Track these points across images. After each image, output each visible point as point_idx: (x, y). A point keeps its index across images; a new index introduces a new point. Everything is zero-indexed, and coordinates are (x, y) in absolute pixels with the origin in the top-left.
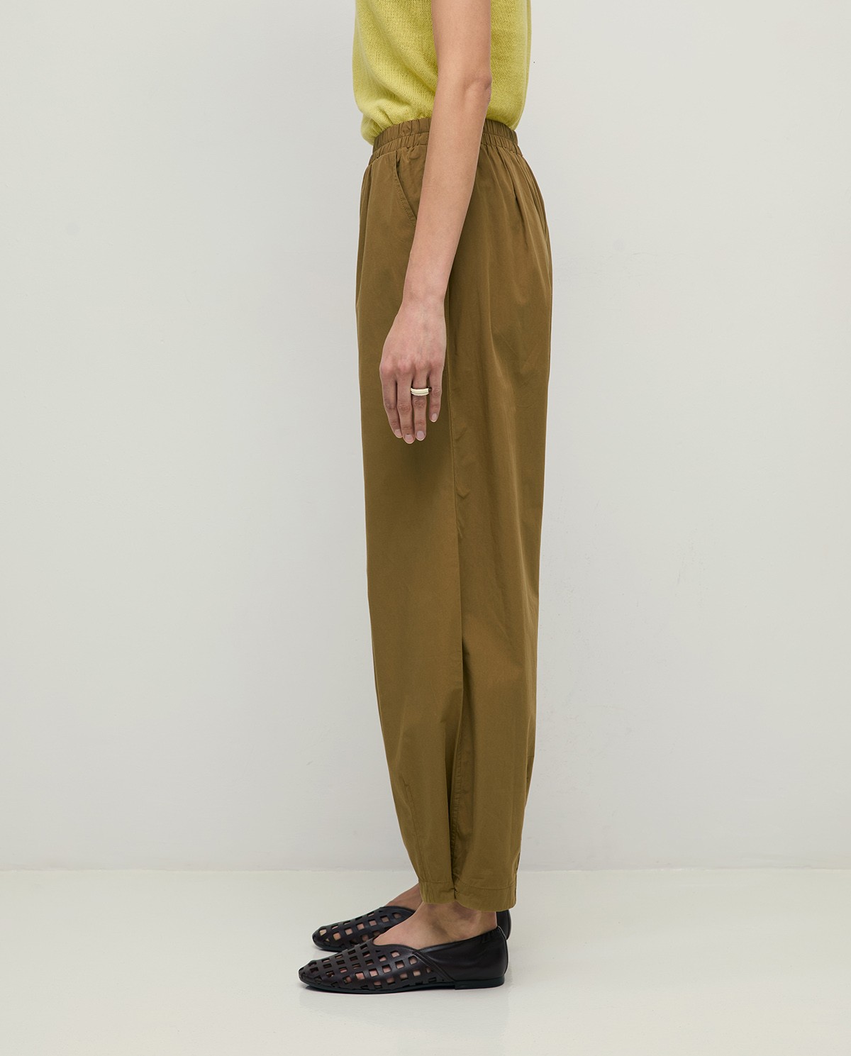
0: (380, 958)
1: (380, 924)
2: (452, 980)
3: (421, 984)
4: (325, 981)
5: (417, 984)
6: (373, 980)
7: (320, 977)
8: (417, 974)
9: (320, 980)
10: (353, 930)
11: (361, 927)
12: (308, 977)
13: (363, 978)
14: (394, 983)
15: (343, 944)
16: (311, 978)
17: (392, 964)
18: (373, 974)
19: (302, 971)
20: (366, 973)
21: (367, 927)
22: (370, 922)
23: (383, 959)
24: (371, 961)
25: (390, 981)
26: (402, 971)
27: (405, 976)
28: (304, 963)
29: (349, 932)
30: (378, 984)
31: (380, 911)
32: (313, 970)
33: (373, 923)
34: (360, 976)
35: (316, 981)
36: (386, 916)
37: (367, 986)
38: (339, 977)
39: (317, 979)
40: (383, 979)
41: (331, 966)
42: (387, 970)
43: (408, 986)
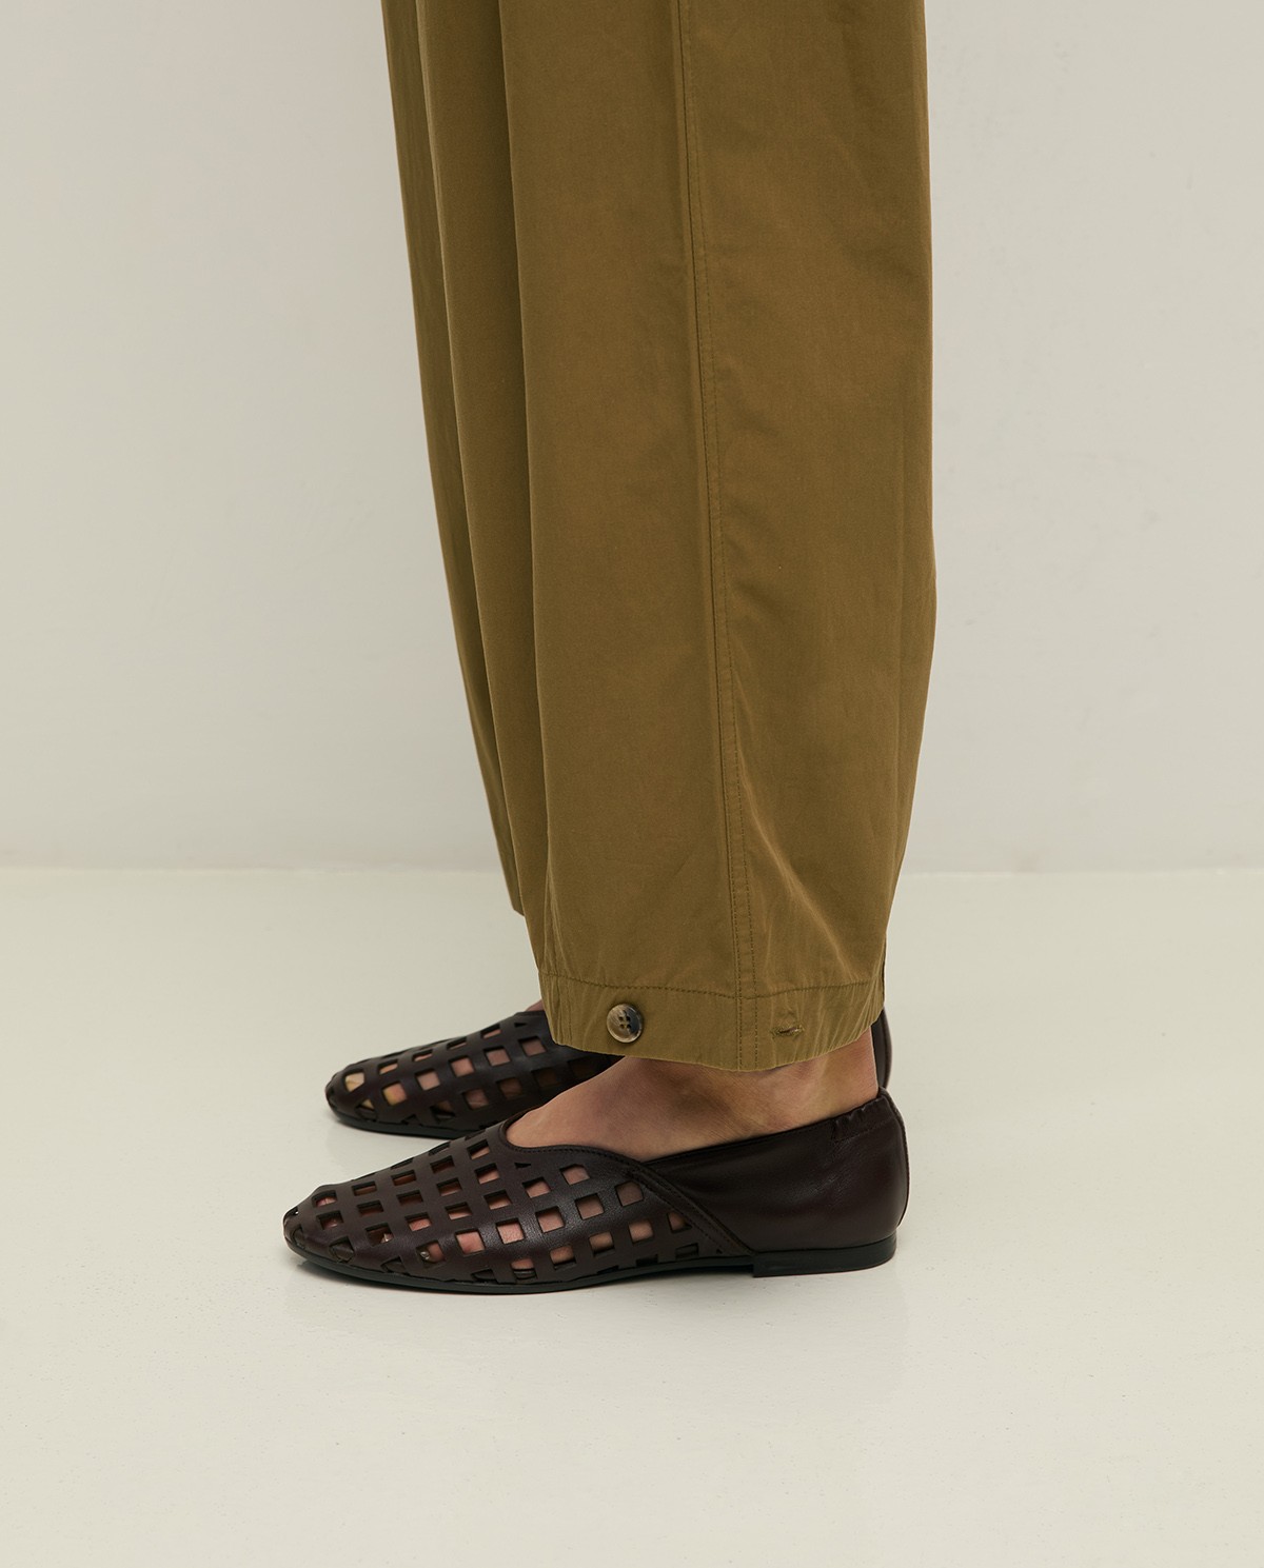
0: (529, 1185)
1: (521, 1059)
2: (746, 1252)
3: (654, 1261)
4: (362, 1255)
5: (641, 1263)
6: (508, 1253)
7: (346, 1242)
8: (640, 1231)
9: (348, 1250)
10: (439, 1076)
11: (464, 1067)
12: (311, 1241)
13: (478, 1247)
14: (572, 1260)
15: (414, 1116)
16: (322, 1246)
17: (565, 1204)
18: (510, 1234)
19: (295, 1221)
20: (489, 1233)
21: (481, 1067)
22: (490, 1055)
23: (539, 1190)
24: (501, 1195)
25: (560, 1255)
26: (596, 1227)
27: (604, 1239)
28: (299, 1193)
29: (429, 1082)
30: (523, 1265)
31: (517, 1025)
32: (325, 1220)
33: (497, 1058)
34: (470, 1241)
35: (335, 1254)
36: (535, 1038)
37: (490, 1271)
38: (405, 1243)
39: (338, 1248)
40: (539, 1252)
41: (381, 1209)
42: (551, 1224)
43: (615, 1269)
